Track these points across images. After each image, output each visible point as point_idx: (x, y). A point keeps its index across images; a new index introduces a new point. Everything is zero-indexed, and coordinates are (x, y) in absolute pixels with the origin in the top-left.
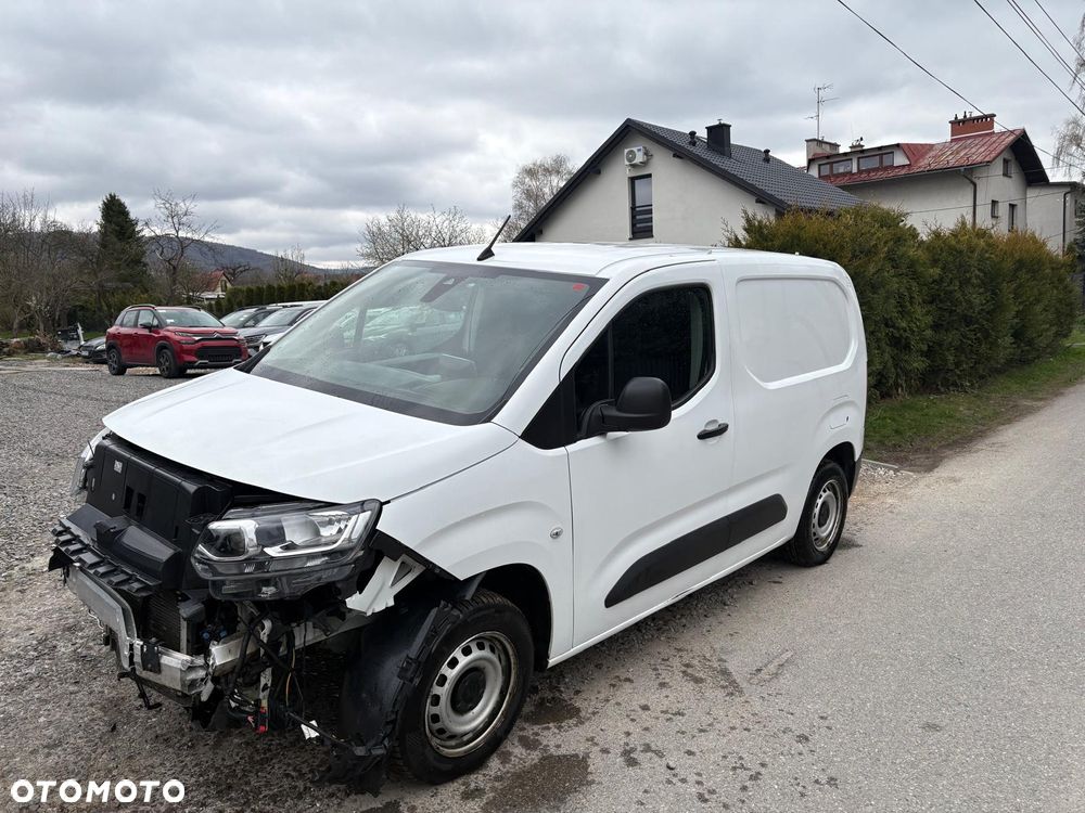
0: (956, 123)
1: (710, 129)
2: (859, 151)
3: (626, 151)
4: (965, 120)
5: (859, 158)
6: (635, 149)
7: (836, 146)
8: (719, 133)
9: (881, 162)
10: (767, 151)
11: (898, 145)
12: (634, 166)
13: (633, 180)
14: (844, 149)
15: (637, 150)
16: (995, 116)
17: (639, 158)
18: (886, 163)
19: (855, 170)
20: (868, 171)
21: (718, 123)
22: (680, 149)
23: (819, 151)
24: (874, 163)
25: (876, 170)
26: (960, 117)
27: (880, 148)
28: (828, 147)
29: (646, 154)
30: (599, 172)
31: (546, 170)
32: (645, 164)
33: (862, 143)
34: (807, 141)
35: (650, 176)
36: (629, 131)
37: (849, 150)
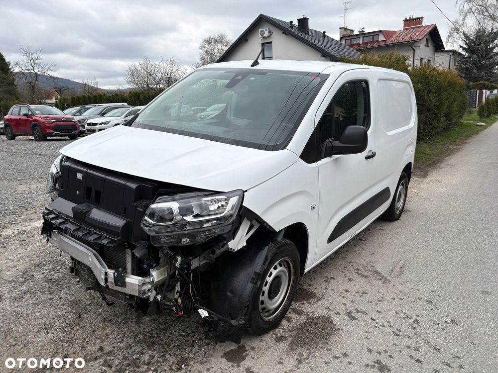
0: (406, 21)
1: (299, 20)
2: (362, 34)
3: (260, 30)
4: (410, 20)
5: (363, 37)
6: (264, 30)
7: (352, 31)
8: (303, 22)
9: (373, 39)
10: (324, 32)
11: (381, 31)
12: (264, 38)
13: (263, 44)
14: (356, 33)
15: (265, 30)
16: (423, 18)
17: (266, 34)
18: (375, 39)
19: (361, 42)
20: (367, 43)
21: (303, 17)
22: (286, 30)
23: (345, 33)
24: (370, 39)
25: (371, 42)
26: (408, 18)
27: (373, 32)
28: (349, 32)
29: (269, 32)
30: (247, 41)
31: (216, 41)
32: (269, 37)
33: (364, 30)
34: (340, 28)
35: (271, 42)
36: (261, 20)
37: (358, 33)
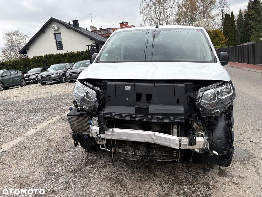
0: (121, 24)
1: (73, 21)
2: (101, 30)
3: (52, 26)
4: (123, 23)
5: (103, 31)
6: (55, 26)
7: (96, 28)
8: (76, 22)
9: (108, 32)
10: (86, 28)
11: (111, 28)
12: (55, 30)
13: (55, 34)
15: (56, 26)
16: (128, 22)
17: (56, 28)
18: (109, 32)
19: (102, 34)
20: (105, 34)
21: (75, 20)
22: (68, 26)
23: (93, 29)
24: (106, 32)
25: (107, 34)
26: (122, 22)
27: (107, 29)
28: (95, 28)
29: (58, 27)
30: (44, 32)
31: (13, 34)
32: (58, 30)
33: (102, 28)
34: (90, 27)
35: (60, 33)
36: (52, 21)
37: (99, 29)
